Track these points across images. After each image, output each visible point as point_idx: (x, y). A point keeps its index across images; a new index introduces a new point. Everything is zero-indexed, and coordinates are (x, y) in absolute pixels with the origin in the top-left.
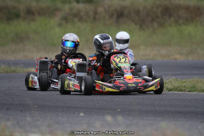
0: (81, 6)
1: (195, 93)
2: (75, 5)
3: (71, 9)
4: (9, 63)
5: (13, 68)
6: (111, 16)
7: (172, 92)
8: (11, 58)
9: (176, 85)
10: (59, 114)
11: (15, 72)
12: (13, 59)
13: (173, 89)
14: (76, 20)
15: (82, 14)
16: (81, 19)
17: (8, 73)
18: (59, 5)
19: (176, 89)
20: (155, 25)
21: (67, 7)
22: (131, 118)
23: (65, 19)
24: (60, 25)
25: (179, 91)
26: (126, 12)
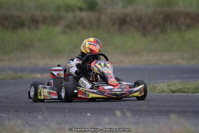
0: (84, 14)
2: (78, 13)
3: (75, 17)
4: (15, 70)
5: (19, 74)
6: (114, 23)
7: (176, 94)
9: (180, 87)
10: (67, 115)
11: (21, 77)
12: (19, 65)
13: (177, 91)
15: (86, 22)
16: (84, 27)
18: (63, 13)
19: (180, 91)
20: (158, 31)
21: (70, 16)
22: (137, 117)
23: (69, 27)
24: (64, 32)
25: (183, 93)
26: (128, 19)
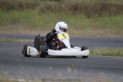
0: (52, 3)
1: (119, 57)
2: (48, 2)
3: (46, 5)
4: (8, 36)
5: (10, 39)
6: (70, 9)
7: (106, 56)
8: (9, 33)
9: (108, 52)
11: (11, 41)
13: (106, 54)
14: (49, 11)
15: (53, 7)
16: (52, 11)
17: (7, 42)
18: (39, 2)
19: (108, 54)
20: (97, 15)
23: (42, 10)
24: (39, 14)
25: (110, 56)
26: (79, 7)
